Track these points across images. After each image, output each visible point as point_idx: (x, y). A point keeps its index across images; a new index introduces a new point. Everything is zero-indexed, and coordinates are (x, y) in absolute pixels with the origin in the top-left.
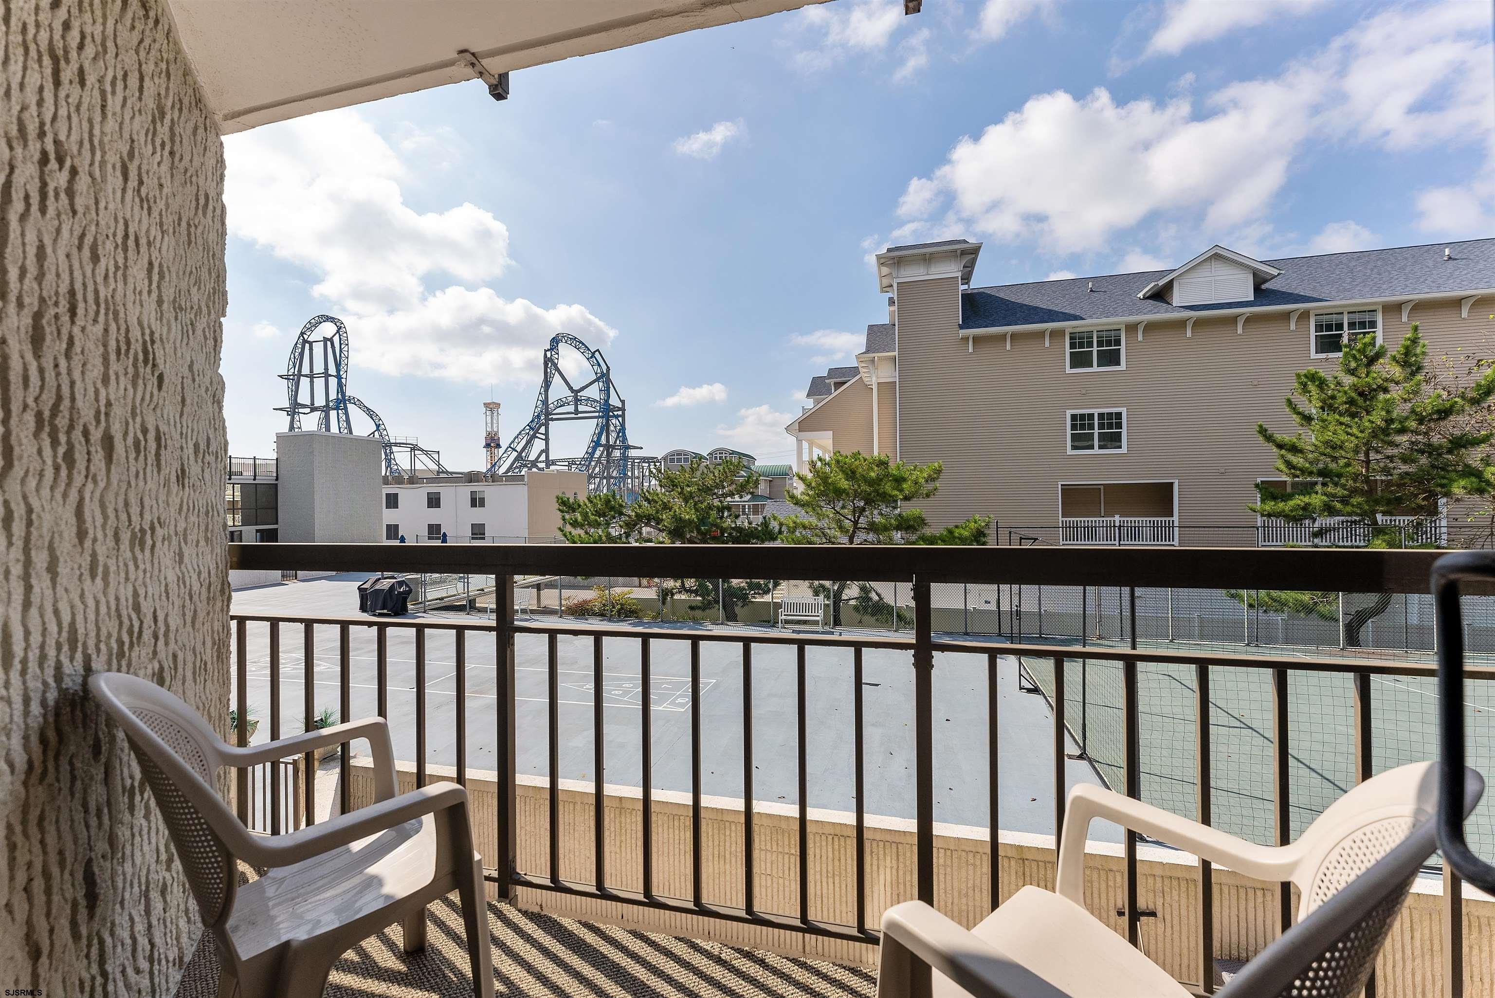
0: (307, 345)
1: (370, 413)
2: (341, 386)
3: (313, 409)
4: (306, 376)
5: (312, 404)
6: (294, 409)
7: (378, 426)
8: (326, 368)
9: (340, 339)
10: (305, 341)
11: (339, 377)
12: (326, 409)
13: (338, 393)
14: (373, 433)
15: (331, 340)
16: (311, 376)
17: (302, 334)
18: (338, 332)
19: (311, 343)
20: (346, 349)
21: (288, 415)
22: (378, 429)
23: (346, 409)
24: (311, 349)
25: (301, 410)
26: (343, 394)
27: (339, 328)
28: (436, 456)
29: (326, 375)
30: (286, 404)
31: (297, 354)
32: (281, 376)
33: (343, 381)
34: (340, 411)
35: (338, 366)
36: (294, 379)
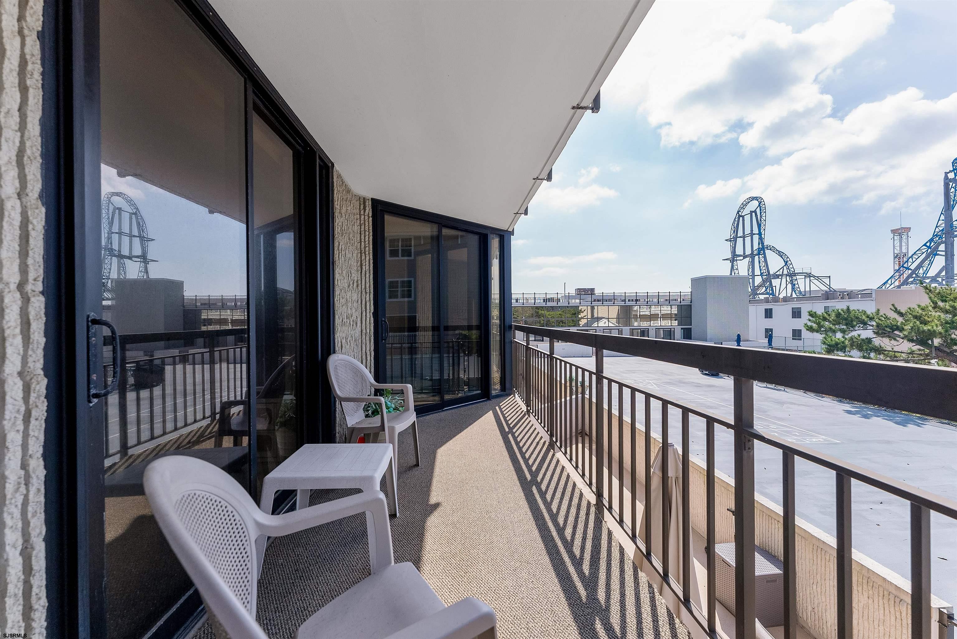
0: (741, 218)
1: (780, 254)
2: (761, 239)
3: (745, 257)
4: (740, 237)
5: (744, 254)
6: (734, 258)
7: (786, 263)
8: (752, 230)
9: (760, 210)
10: (740, 216)
11: (760, 234)
12: (752, 256)
13: (759, 244)
14: (783, 267)
15: (755, 212)
16: (744, 237)
17: (738, 212)
18: (759, 205)
19: (743, 217)
20: (764, 215)
21: (731, 262)
22: (786, 264)
23: (764, 254)
24: (743, 220)
25: (738, 259)
26: (763, 244)
27: (760, 203)
28: (827, 281)
29: (752, 234)
30: (730, 256)
31: (735, 225)
32: (726, 240)
33: (763, 236)
34: (760, 256)
35: (759, 226)
36: (733, 240)
